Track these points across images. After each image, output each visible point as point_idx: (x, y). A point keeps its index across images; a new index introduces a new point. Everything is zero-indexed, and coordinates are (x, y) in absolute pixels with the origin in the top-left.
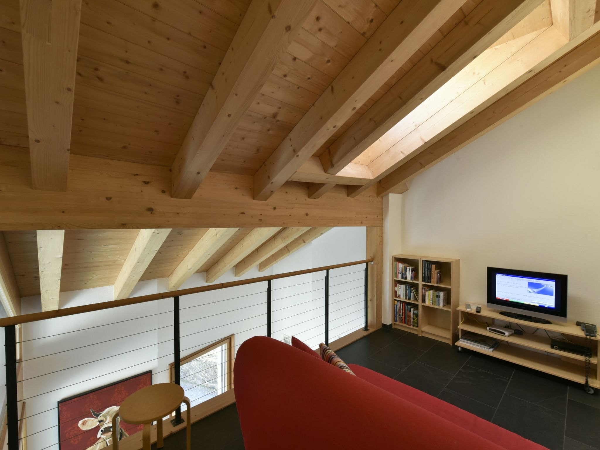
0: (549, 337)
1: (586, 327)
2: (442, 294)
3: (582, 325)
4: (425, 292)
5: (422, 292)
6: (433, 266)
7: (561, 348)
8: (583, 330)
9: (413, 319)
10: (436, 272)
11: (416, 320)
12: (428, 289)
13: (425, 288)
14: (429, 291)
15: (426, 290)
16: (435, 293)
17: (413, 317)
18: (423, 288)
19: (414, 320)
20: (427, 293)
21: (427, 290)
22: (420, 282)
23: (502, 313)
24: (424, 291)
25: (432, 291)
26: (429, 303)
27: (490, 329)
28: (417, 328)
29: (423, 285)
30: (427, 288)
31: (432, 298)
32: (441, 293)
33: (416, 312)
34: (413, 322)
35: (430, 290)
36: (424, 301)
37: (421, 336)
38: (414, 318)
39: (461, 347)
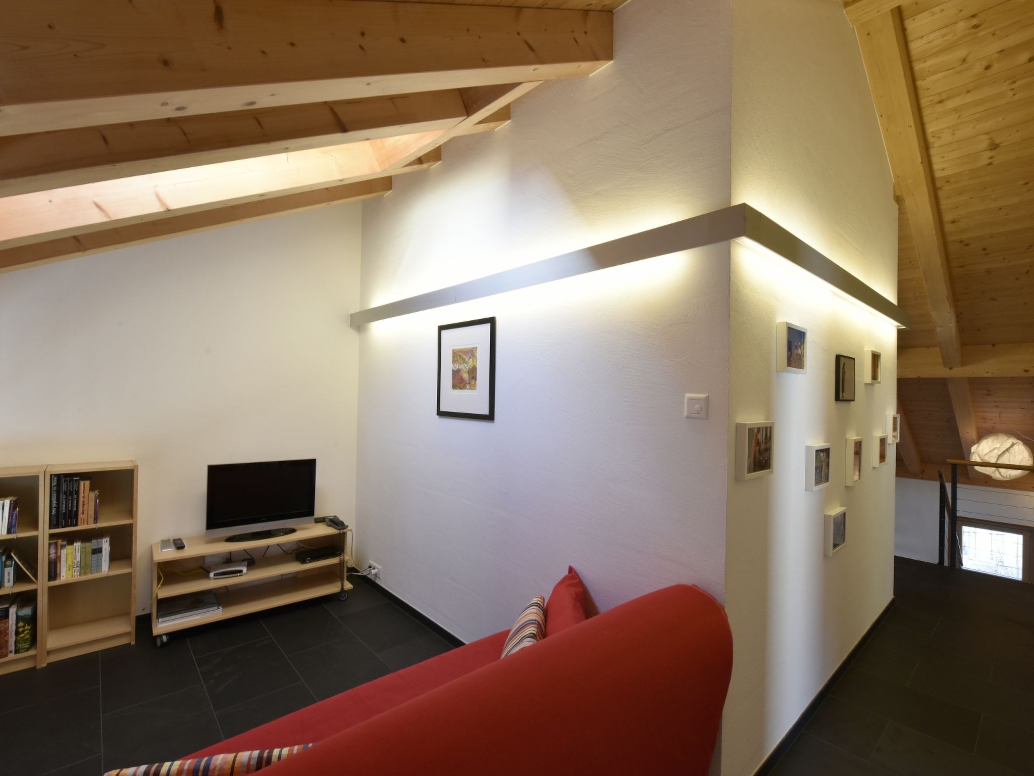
0: (284, 551)
1: (331, 520)
2: (105, 545)
3: (326, 520)
4: (56, 553)
5: (49, 554)
6: (85, 485)
7: (315, 558)
8: (329, 526)
9: (17, 633)
10: (92, 495)
11: (27, 632)
12: (65, 543)
13: (56, 544)
14: (69, 548)
15: (59, 547)
16: (88, 544)
17: (17, 628)
18: (50, 544)
19: (21, 635)
20: (64, 552)
21: (63, 547)
22: (43, 531)
23: (230, 539)
24: (53, 551)
25: (78, 545)
26: (66, 575)
27: (215, 575)
28: (32, 652)
29: (52, 536)
30: (62, 541)
31: (78, 559)
32: (104, 540)
33: (27, 611)
34: (16, 642)
35: (71, 543)
36: (53, 574)
37: (44, 665)
38: (21, 630)
39: (166, 634)
